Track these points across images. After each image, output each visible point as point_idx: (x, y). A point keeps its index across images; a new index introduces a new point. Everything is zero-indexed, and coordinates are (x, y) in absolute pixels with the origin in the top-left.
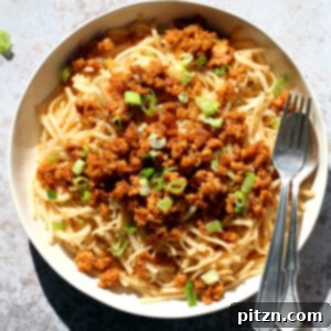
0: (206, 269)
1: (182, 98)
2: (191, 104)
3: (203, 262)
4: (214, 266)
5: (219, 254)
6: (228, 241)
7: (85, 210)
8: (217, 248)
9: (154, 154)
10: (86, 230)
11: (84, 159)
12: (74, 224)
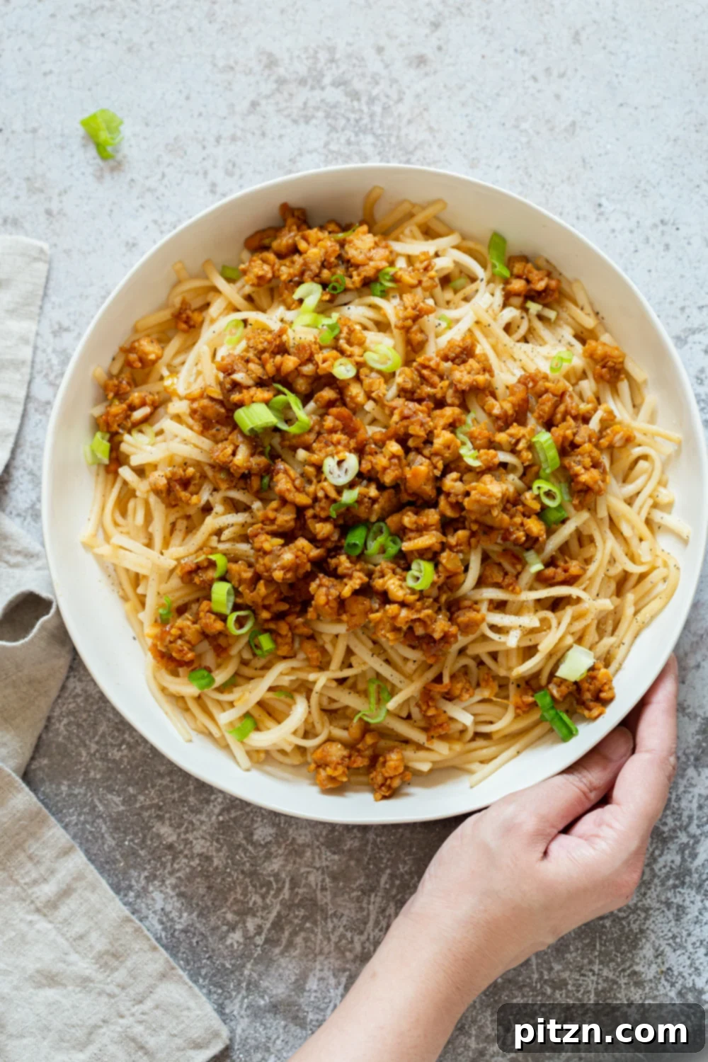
0: (557, 656)
1: (343, 370)
2: (364, 371)
3: (546, 643)
4: (569, 640)
5: (569, 612)
6: (571, 581)
7: (278, 674)
8: (556, 604)
9: (349, 497)
10: (299, 711)
11: (223, 578)
12: (268, 711)
